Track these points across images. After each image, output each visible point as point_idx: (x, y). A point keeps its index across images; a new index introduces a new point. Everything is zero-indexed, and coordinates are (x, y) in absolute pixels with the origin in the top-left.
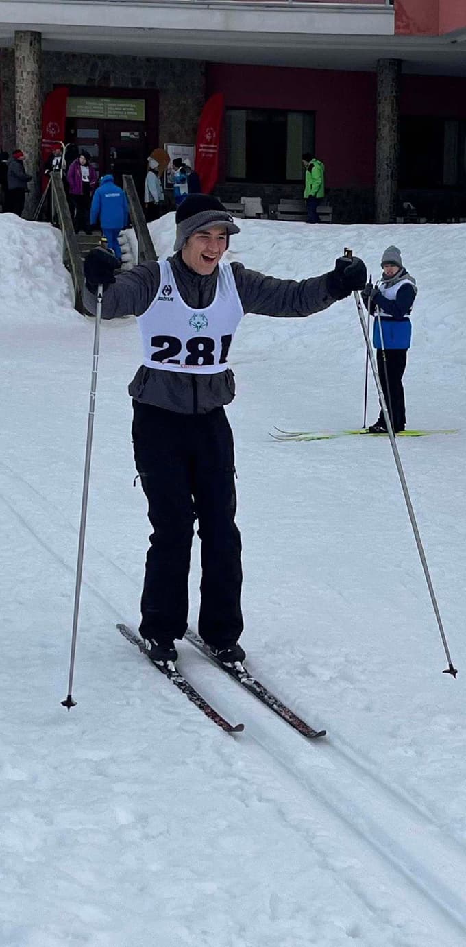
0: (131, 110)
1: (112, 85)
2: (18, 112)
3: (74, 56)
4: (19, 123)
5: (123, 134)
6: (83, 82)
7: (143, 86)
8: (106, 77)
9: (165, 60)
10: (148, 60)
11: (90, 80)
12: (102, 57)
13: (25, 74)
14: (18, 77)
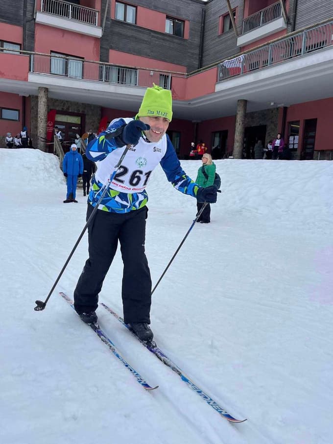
0: (76, 120)
1: (70, 111)
2: (39, 115)
3: (57, 100)
4: (39, 119)
5: (73, 128)
6: (60, 109)
7: (81, 112)
8: (68, 108)
9: (88, 104)
10: (83, 104)
11: (62, 109)
12: (67, 101)
13: (42, 103)
14: (39, 103)
